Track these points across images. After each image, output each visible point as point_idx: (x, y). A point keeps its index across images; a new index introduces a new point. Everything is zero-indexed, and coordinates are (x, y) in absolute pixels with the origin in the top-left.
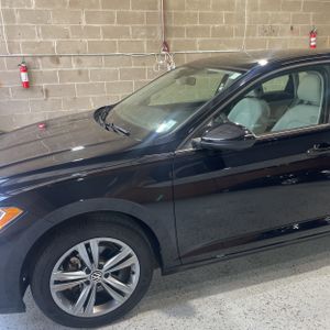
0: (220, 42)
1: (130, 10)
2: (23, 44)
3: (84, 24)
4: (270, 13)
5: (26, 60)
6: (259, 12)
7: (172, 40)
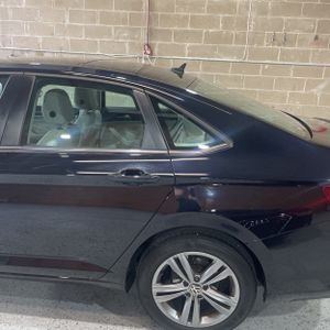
0: (215, 48)
1: (114, 10)
2: (14, 38)
3: (67, 22)
4: (284, 18)
5: (16, 53)
6: (269, 17)
7: (157, 43)
